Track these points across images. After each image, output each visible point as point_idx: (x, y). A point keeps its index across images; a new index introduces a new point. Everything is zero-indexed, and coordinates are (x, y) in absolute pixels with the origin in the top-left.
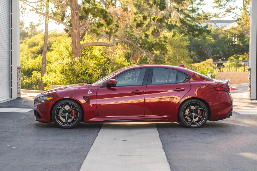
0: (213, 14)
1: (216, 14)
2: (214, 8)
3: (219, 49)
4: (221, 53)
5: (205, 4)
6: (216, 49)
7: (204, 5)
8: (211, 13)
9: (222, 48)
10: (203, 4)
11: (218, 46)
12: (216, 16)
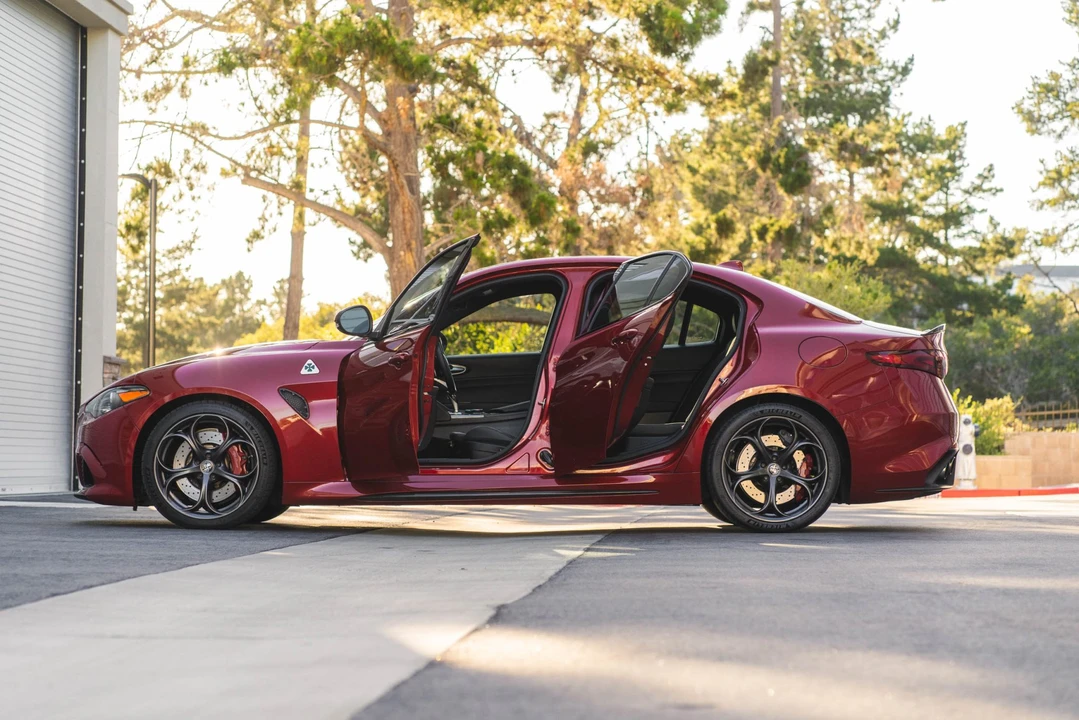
0: (1038, 233)
1: (1050, 232)
2: (1041, 207)
3: (1058, 374)
4: (1068, 393)
5: (1001, 190)
6: (1047, 375)
7: (994, 194)
8: (1025, 231)
9: (1069, 370)
10: (990, 190)
11: (1055, 362)
12: (1050, 240)
